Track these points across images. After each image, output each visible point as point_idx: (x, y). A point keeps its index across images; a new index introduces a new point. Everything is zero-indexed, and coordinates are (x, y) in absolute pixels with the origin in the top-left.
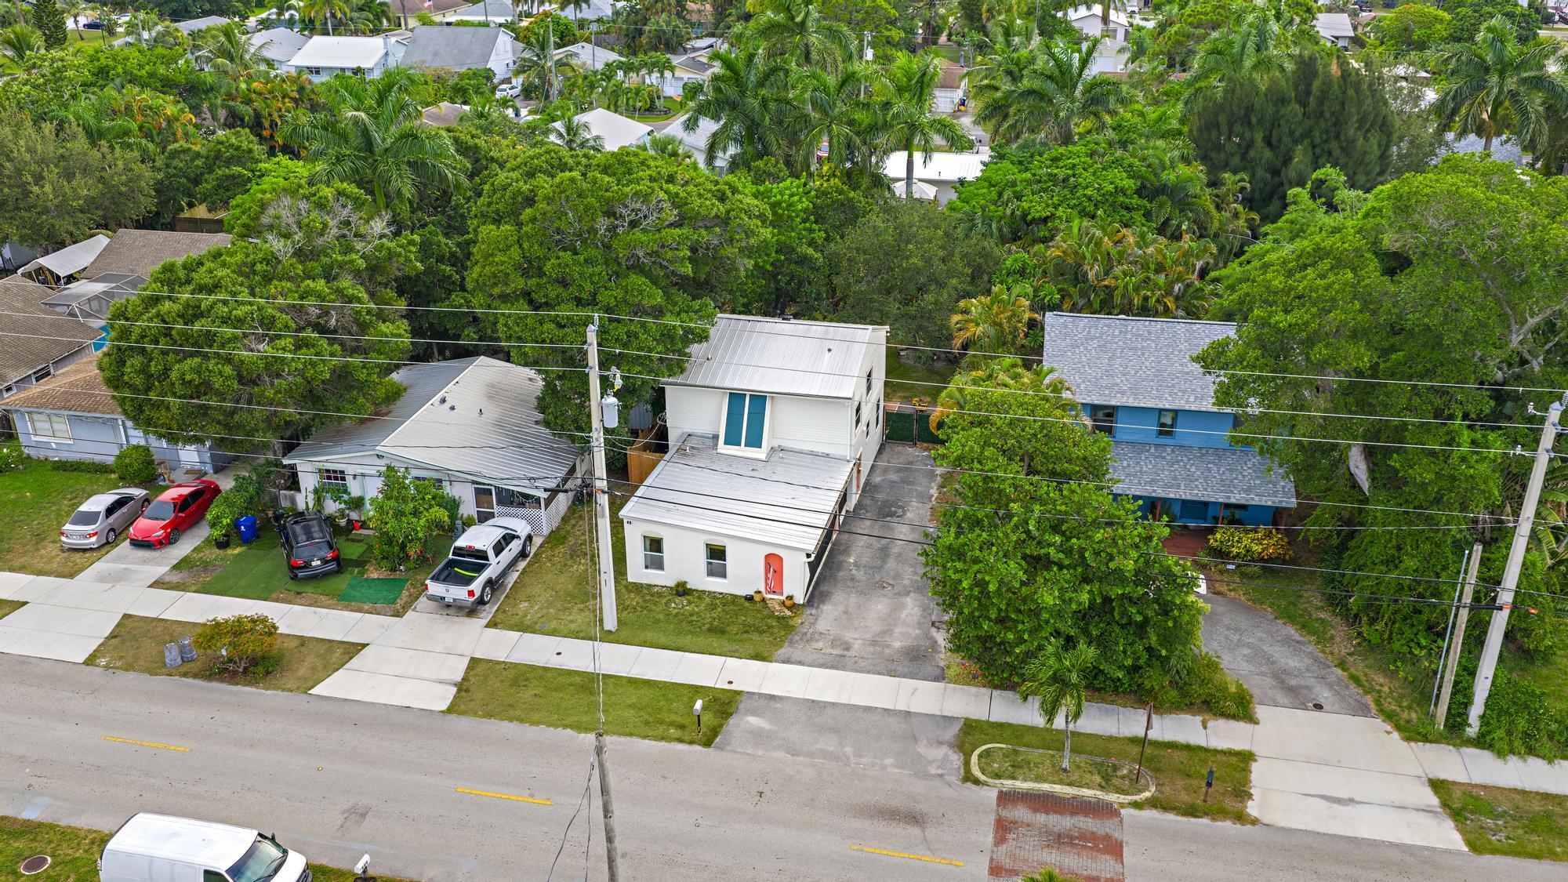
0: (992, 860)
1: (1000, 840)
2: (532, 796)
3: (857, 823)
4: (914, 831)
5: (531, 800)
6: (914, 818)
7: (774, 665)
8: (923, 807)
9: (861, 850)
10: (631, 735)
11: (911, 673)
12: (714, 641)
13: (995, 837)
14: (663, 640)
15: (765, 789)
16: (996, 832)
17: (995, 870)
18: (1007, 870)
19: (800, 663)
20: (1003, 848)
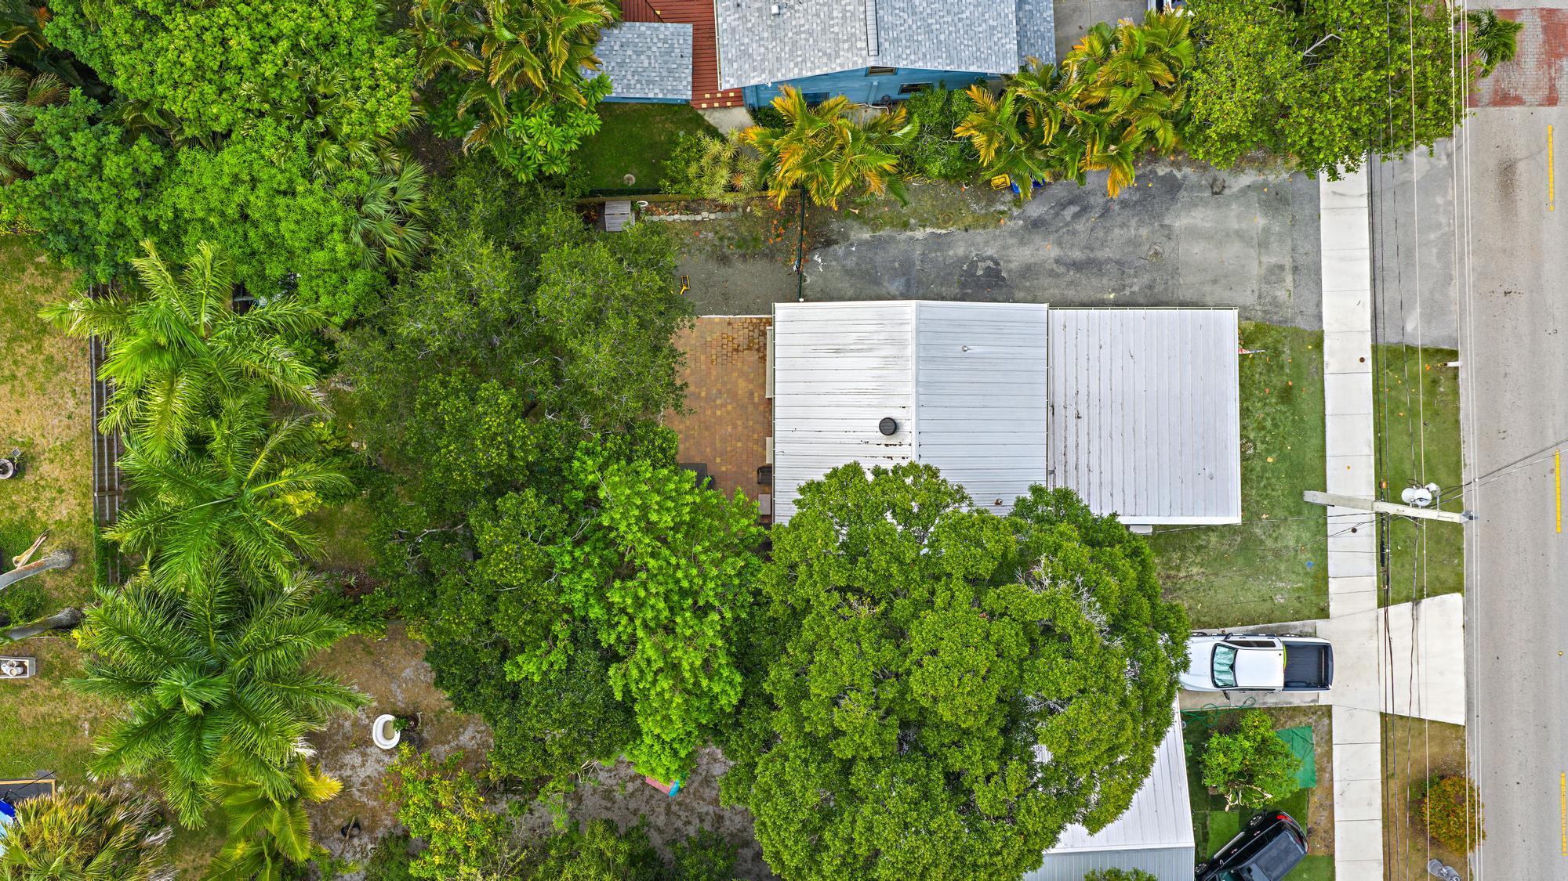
0: (1540, 105)
1: (1518, 101)
2: (1552, 471)
3: (1523, 210)
4: (1521, 167)
5: (1557, 470)
6: (1507, 172)
7: (1325, 327)
8: (1492, 163)
9: (1553, 202)
10: (1457, 422)
11: (1311, 200)
12: (1305, 394)
13: (1515, 105)
14: (1315, 441)
15: (1502, 290)
16: (1509, 104)
17: (1552, 100)
18: (1550, 93)
19: (1319, 304)
20: (1526, 97)
